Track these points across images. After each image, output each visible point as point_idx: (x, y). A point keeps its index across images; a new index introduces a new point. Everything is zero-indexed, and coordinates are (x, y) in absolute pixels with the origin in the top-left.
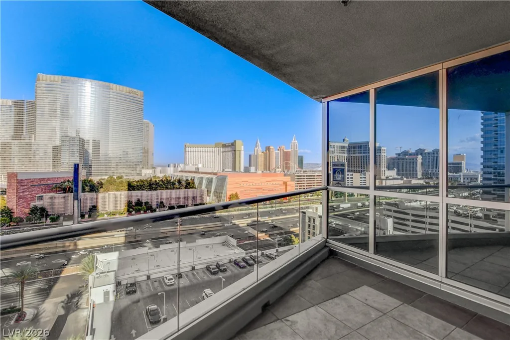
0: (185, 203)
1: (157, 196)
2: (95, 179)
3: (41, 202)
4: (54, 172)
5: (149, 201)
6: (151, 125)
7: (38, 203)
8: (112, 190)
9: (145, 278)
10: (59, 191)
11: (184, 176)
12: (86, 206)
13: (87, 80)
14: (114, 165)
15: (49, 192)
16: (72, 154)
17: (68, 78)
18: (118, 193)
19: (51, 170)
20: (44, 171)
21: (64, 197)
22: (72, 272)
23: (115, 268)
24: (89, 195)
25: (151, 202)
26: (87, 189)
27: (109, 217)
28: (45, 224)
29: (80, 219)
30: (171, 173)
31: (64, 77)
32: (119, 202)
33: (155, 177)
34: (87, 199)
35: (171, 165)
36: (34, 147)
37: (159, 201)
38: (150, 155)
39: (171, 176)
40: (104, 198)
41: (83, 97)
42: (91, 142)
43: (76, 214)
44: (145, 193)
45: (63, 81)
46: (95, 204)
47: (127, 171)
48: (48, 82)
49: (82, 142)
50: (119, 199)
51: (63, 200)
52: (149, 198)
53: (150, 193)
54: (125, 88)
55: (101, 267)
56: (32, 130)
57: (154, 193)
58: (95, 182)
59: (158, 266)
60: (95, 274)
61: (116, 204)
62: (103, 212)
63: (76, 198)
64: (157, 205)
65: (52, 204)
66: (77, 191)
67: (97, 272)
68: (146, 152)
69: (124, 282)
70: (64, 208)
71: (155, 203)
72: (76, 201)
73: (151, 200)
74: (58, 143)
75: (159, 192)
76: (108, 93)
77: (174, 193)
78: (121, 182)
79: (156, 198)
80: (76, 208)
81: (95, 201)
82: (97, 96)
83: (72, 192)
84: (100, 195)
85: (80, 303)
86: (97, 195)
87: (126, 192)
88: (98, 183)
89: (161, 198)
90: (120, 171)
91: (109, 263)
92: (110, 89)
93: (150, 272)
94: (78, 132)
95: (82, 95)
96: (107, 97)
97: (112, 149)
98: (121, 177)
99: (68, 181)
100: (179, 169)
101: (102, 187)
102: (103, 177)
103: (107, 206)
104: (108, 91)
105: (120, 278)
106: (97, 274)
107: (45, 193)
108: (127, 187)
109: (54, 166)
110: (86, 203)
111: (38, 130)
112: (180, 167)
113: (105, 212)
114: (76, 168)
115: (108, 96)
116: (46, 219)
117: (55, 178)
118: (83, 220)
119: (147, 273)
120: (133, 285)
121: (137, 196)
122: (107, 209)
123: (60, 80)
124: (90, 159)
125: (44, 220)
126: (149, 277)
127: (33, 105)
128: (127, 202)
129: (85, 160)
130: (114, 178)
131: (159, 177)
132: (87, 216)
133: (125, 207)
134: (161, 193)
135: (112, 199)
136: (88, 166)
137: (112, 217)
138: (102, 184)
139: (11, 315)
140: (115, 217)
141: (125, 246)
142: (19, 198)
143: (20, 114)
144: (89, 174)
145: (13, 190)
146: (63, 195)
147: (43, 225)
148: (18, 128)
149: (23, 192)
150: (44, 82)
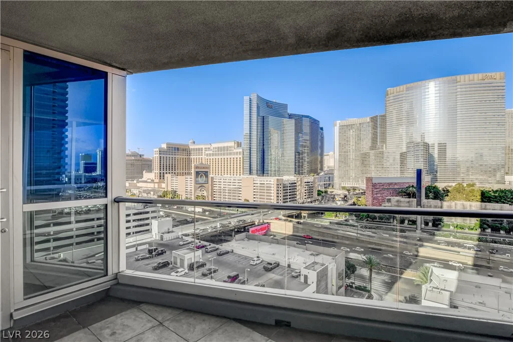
2: (441, 186)
3: (390, 205)
4: (400, 178)
8: (460, 199)
10: (405, 196)
13: (431, 80)
14: (463, 170)
15: (396, 196)
16: (417, 159)
17: (412, 84)
18: (467, 204)
19: (399, 175)
20: (393, 176)
21: (409, 202)
22: (413, 277)
24: (433, 201)
26: (431, 195)
28: (392, 224)
29: (423, 226)
31: (408, 85)
34: (430, 206)
36: (385, 155)
40: (450, 207)
41: (427, 99)
42: (436, 145)
43: (419, 221)
44: (506, 206)
45: (408, 89)
47: (481, 177)
48: (395, 94)
49: (427, 146)
51: (407, 205)
54: (476, 75)
55: (436, 283)
56: (384, 141)
58: (440, 189)
62: (448, 223)
63: (419, 204)
66: (420, 197)
74: (404, 150)
76: (455, 88)
78: (473, 191)
82: (441, 95)
83: (415, 198)
84: (446, 204)
86: (441, 203)
87: (479, 203)
88: (444, 191)
90: (471, 177)
91: (446, 281)
92: (457, 82)
94: (423, 136)
95: (425, 98)
96: (454, 93)
97: (461, 151)
98: (473, 185)
99: (413, 186)
101: (448, 195)
102: (450, 184)
104: (455, 85)
106: (430, 287)
107: (393, 196)
108: (479, 197)
109: (402, 172)
111: (388, 139)
113: (451, 224)
114: (419, 173)
115: (455, 91)
116: (394, 221)
117: (401, 183)
118: (427, 228)
122: (453, 220)
123: (405, 89)
124: (435, 164)
127: (384, 118)
129: (430, 165)
130: (463, 186)
132: (430, 224)
133: (477, 222)
136: (433, 171)
137: (460, 230)
138: (448, 191)
139: (364, 293)
140: (463, 231)
141: (473, 269)
142: (374, 199)
143: (375, 127)
144: (435, 179)
145: (370, 191)
146: (408, 200)
147: (391, 225)
148: (374, 140)
149: (376, 194)
150: (392, 95)
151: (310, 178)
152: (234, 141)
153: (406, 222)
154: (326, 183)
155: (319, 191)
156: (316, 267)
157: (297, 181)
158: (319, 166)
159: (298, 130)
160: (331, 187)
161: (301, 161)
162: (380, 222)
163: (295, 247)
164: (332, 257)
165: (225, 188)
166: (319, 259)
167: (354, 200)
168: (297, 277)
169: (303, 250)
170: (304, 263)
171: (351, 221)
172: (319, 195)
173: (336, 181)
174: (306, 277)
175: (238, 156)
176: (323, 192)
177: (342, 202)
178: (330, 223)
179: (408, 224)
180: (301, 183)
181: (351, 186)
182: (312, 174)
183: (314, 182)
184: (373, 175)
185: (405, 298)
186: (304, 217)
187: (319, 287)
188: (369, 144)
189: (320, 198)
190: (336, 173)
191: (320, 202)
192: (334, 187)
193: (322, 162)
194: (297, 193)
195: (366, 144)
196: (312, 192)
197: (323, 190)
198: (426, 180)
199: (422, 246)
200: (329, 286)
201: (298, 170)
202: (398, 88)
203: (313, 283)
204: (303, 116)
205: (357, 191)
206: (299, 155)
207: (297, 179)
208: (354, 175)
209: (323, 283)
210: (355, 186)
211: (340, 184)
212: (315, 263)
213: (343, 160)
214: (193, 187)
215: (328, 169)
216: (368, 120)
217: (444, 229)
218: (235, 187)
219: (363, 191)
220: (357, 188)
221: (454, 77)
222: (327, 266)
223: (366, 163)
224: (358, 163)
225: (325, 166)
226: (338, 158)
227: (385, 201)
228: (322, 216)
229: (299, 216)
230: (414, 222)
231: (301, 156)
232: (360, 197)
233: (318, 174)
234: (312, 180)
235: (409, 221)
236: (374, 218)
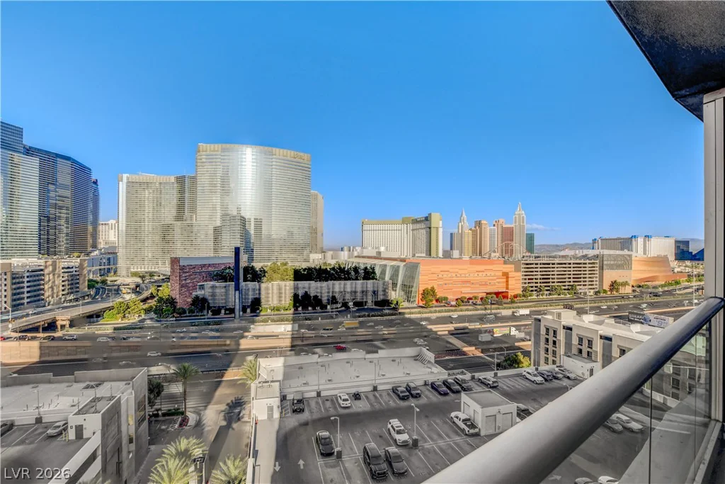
0: (363, 299)
1: (329, 289)
2: (257, 266)
3: (203, 292)
4: (215, 257)
5: (318, 295)
6: (320, 196)
7: (200, 293)
8: (276, 280)
9: (314, 394)
10: (220, 279)
11: (362, 263)
12: (248, 299)
13: (248, 146)
14: (277, 249)
15: (211, 281)
16: (233, 235)
17: (228, 146)
18: (283, 283)
19: (212, 255)
20: (205, 255)
21: (225, 287)
22: (234, 376)
23: (280, 378)
24: (251, 285)
25: (321, 296)
27: (273, 313)
28: (206, 317)
29: (241, 313)
30: (345, 259)
31: (224, 146)
32: (283, 295)
33: (325, 263)
34: (248, 289)
35: (346, 248)
36: (195, 229)
37: (331, 294)
38: (319, 234)
39: (344, 263)
40: (267, 289)
42: (252, 220)
43: (237, 307)
44: (313, 283)
45: (224, 150)
46: (257, 296)
47: (292, 256)
48: (208, 153)
49: (243, 221)
50: (283, 291)
51: (223, 290)
52: (319, 291)
53: (319, 284)
54: (289, 152)
55: (264, 375)
56: (193, 209)
57: (324, 284)
58: (257, 269)
59: (329, 380)
60: (257, 382)
61: (280, 297)
62: (266, 306)
63: (237, 288)
64: (328, 300)
65: (213, 295)
66: (238, 280)
67: (260, 380)
68: (314, 231)
69: (290, 397)
70: (225, 299)
71: (326, 298)
72: (237, 292)
73: (321, 293)
74: (218, 223)
75: (331, 283)
76: (271, 160)
77: (349, 285)
78: (286, 270)
79: (327, 291)
80: (237, 301)
81: (257, 292)
82: (258, 165)
84: (263, 285)
85: (241, 414)
86: (260, 285)
87: (292, 282)
88: (261, 271)
89: (333, 292)
90: (284, 256)
91: (273, 370)
92: (273, 155)
93: (321, 387)
94: (239, 209)
96: (269, 165)
97: (275, 229)
98: (286, 264)
99: (229, 268)
100: (356, 254)
101: (265, 276)
102: (266, 264)
103: (270, 299)
104: (270, 157)
105: (286, 391)
106: (260, 383)
107: (206, 281)
108: (292, 276)
109: (215, 250)
110: (248, 294)
111: (199, 208)
112: (356, 250)
113: (268, 306)
114: (237, 251)
115: (271, 164)
116: (208, 312)
117: (216, 264)
118: (245, 314)
119: (316, 388)
120: (300, 401)
121: (304, 288)
122: (270, 303)
123: (220, 150)
124: (252, 241)
125: (205, 312)
126: (319, 394)
127: (194, 179)
128: (292, 294)
129: (246, 242)
130: (278, 265)
131: (330, 265)
132: (249, 310)
133: (291, 301)
134: (333, 284)
135: (276, 291)
136: (250, 250)
137: (276, 313)
138: (265, 272)
139: (175, 417)
140: (279, 312)
141: (291, 350)
142: (182, 286)
143: (182, 191)
144: (251, 259)
145: (176, 276)
146: (224, 284)
147: (204, 319)
148: (181, 207)
149: (185, 280)
150: (204, 153)
151: (74, 261)
153: (223, 311)
154: (103, 267)
155: (90, 281)
156: (99, 405)
157: (46, 267)
158: (90, 241)
159: (47, 180)
160: (112, 274)
161: (52, 231)
162: (190, 316)
163: (50, 382)
164: (124, 383)
166: (103, 391)
167: (152, 290)
168: (60, 434)
169: (67, 384)
170: (73, 406)
171: (148, 322)
172: (90, 287)
173: (122, 263)
174: (79, 430)
176: (97, 283)
177: (133, 296)
178: (115, 329)
179: (225, 314)
180: (54, 269)
181: (146, 270)
182: (76, 254)
183: (81, 266)
184: (179, 254)
185: (228, 405)
186: (63, 327)
187: (106, 436)
188: (174, 212)
189: (92, 292)
190: (121, 253)
191: (94, 298)
192: (118, 273)
193: (95, 235)
194: (46, 287)
195: (169, 213)
196: (78, 283)
197: (99, 279)
198: (244, 262)
199: (243, 337)
200: (124, 428)
201: (47, 245)
202: (212, 146)
203: (94, 433)
204: (57, 155)
205: (156, 278)
206: (48, 221)
207: (46, 262)
208: (150, 255)
209: (113, 429)
210: (153, 270)
211: (128, 269)
212: (96, 400)
213: (134, 232)
215: (107, 246)
216: (173, 179)
217: (262, 313)
219: (164, 277)
220: (155, 272)
221: (270, 149)
222: (120, 397)
223: (168, 238)
224: (157, 238)
225: (101, 240)
226: (124, 229)
227: (196, 289)
228: (97, 321)
229: (51, 326)
230: (232, 311)
231: (52, 224)
232: (159, 286)
233: (88, 255)
234: (77, 264)
235: (226, 310)
236: (182, 312)
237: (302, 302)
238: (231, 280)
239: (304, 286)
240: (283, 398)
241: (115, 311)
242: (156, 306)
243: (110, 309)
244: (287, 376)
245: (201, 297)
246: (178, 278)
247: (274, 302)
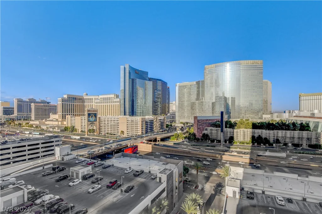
0: (299, 142)
1: (274, 134)
2: (233, 120)
3: (207, 132)
4: (212, 116)
5: (267, 137)
6: (269, 83)
7: (205, 132)
8: (242, 128)
9: (261, 192)
10: (214, 126)
11: (299, 121)
12: (228, 136)
13: (227, 62)
14: (243, 112)
15: (210, 127)
16: (221, 106)
17: (218, 64)
18: (246, 130)
19: (211, 115)
20: (208, 115)
21: (217, 130)
22: (219, 172)
23: (241, 178)
24: (229, 130)
25: (269, 138)
26: (228, 126)
27: (240, 145)
29: (224, 143)
30: (286, 117)
31: (216, 64)
32: (246, 136)
33: (272, 120)
34: (228, 132)
35: (287, 111)
36: (204, 104)
37: (276, 138)
38: (269, 104)
39: (286, 120)
40: (237, 132)
41: (226, 73)
42: (230, 98)
43: (222, 140)
44: (264, 131)
45: (216, 67)
46: (232, 136)
47: (252, 116)
49: (225, 99)
50: (246, 134)
51: (216, 132)
52: (268, 135)
53: (268, 131)
54: (249, 61)
55: (232, 175)
56: (203, 95)
57: (272, 132)
58: (232, 122)
59: (271, 186)
60: (229, 178)
61: (244, 137)
62: (236, 141)
63: (222, 131)
64: (274, 141)
65: (211, 133)
66: (222, 127)
68: (266, 102)
69: (246, 189)
70: (216, 136)
71: (273, 140)
72: (222, 133)
73: (269, 137)
74: (214, 101)
75: (276, 131)
76: (239, 67)
77: (289, 133)
78: (248, 123)
79: (273, 135)
80: (222, 137)
81: (232, 133)
82: (233, 71)
84: (235, 130)
86: (233, 130)
87: (251, 130)
88: (234, 123)
89: (277, 137)
90: (247, 116)
91: (238, 174)
92: (240, 64)
93: (265, 189)
94: (223, 94)
95: (225, 72)
96: (239, 70)
97: (242, 102)
98: (248, 120)
99: (219, 121)
100: (294, 115)
101: (236, 126)
102: (237, 120)
103: (239, 138)
104: (239, 66)
105: (244, 186)
107: (208, 127)
108: (251, 126)
109: (213, 113)
110: (228, 135)
111: (206, 94)
112: (295, 113)
113: (237, 141)
114: (222, 113)
115: (239, 69)
116: (209, 141)
117: (213, 119)
118: (226, 144)
119: (262, 189)
120: (251, 193)
121: (258, 133)
122: (239, 139)
123: (214, 67)
124: (230, 108)
125: (208, 141)
126: (263, 192)
127: (203, 82)
128: (251, 136)
129: (227, 109)
130: (243, 120)
131: (275, 121)
132: (228, 142)
133: (250, 140)
134: (277, 132)
135: (242, 133)
136: (228, 113)
138: (236, 123)
139: (193, 184)
140: (243, 145)
141: (249, 165)
142: (198, 128)
143: (198, 88)
144: (229, 117)
145: (196, 124)
147: (207, 144)
148: (198, 95)
149: (200, 126)
150: (208, 69)
151: (162, 117)
152: (114, 94)
153: (215, 141)
154: (171, 120)
155: (167, 125)
156: (167, 171)
157: (154, 119)
158: (167, 110)
159: (155, 89)
160: (174, 122)
161: (156, 107)
162: (201, 142)
163: (153, 160)
164: (175, 165)
165: (108, 124)
166: (168, 167)
167: (187, 129)
168: (155, 179)
169: (158, 162)
170: (159, 170)
171: (185, 142)
172: (167, 127)
173: (177, 118)
174: (160, 178)
175: (117, 104)
176: (169, 126)
177: (181, 131)
178: (174, 144)
179: (216, 142)
180: (156, 120)
181: (185, 121)
182: (163, 115)
183: (164, 119)
184: (198, 115)
185: (216, 184)
186: (159, 141)
187: (168, 184)
188: (195, 97)
189: (168, 129)
190: (177, 114)
191: (168, 131)
192: (176, 122)
193: (169, 108)
194: (154, 126)
195: (194, 97)
196: (163, 125)
197: (169, 124)
198: (225, 118)
199: (224, 154)
200: (174, 182)
201: (155, 113)
202: (211, 65)
203: (164, 181)
204: (158, 80)
205: (189, 124)
206: (155, 103)
208: (187, 115)
209: (170, 181)
210: (188, 121)
211: (179, 121)
212: (165, 169)
213: (181, 106)
214: (86, 123)
215: (172, 112)
216: (195, 83)
217: (234, 144)
218: (115, 123)
219: (192, 125)
220: (189, 122)
221: (239, 61)
222: (173, 170)
223: (194, 108)
224: (189, 108)
225: (170, 110)
226: (178, 105)
227: (204, 130)
228: (169, 140)
229: (155, 140)
230: (219, 141)
231: (156, 104)
232: (190, 128)
233: (166, 115)
234: (163, 118)
235: (217, 141)
236: (198, 140)
237: (257, 141)
238: (219, 127)
239: (258, 132)
240: (242, 189)
241: (174, 137)
242: (188, 136)
243: (173, 136)
244: (245, 178)
245: (206, 134)
246: (197, 125)
247: (241, 139)
